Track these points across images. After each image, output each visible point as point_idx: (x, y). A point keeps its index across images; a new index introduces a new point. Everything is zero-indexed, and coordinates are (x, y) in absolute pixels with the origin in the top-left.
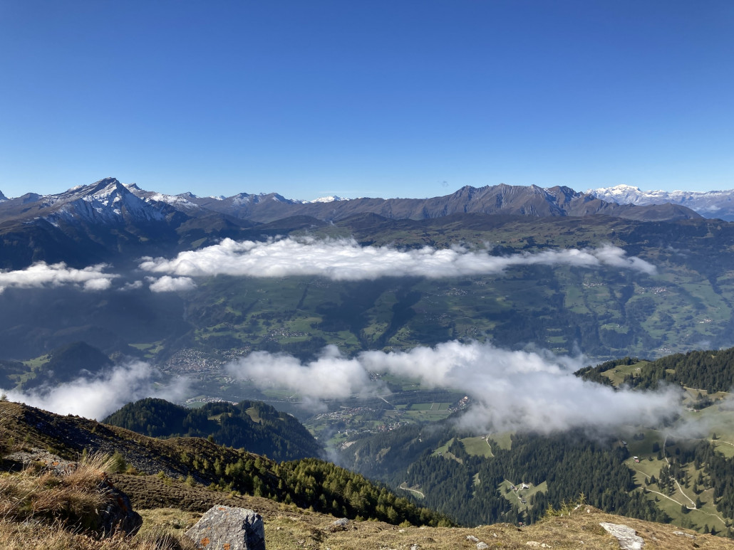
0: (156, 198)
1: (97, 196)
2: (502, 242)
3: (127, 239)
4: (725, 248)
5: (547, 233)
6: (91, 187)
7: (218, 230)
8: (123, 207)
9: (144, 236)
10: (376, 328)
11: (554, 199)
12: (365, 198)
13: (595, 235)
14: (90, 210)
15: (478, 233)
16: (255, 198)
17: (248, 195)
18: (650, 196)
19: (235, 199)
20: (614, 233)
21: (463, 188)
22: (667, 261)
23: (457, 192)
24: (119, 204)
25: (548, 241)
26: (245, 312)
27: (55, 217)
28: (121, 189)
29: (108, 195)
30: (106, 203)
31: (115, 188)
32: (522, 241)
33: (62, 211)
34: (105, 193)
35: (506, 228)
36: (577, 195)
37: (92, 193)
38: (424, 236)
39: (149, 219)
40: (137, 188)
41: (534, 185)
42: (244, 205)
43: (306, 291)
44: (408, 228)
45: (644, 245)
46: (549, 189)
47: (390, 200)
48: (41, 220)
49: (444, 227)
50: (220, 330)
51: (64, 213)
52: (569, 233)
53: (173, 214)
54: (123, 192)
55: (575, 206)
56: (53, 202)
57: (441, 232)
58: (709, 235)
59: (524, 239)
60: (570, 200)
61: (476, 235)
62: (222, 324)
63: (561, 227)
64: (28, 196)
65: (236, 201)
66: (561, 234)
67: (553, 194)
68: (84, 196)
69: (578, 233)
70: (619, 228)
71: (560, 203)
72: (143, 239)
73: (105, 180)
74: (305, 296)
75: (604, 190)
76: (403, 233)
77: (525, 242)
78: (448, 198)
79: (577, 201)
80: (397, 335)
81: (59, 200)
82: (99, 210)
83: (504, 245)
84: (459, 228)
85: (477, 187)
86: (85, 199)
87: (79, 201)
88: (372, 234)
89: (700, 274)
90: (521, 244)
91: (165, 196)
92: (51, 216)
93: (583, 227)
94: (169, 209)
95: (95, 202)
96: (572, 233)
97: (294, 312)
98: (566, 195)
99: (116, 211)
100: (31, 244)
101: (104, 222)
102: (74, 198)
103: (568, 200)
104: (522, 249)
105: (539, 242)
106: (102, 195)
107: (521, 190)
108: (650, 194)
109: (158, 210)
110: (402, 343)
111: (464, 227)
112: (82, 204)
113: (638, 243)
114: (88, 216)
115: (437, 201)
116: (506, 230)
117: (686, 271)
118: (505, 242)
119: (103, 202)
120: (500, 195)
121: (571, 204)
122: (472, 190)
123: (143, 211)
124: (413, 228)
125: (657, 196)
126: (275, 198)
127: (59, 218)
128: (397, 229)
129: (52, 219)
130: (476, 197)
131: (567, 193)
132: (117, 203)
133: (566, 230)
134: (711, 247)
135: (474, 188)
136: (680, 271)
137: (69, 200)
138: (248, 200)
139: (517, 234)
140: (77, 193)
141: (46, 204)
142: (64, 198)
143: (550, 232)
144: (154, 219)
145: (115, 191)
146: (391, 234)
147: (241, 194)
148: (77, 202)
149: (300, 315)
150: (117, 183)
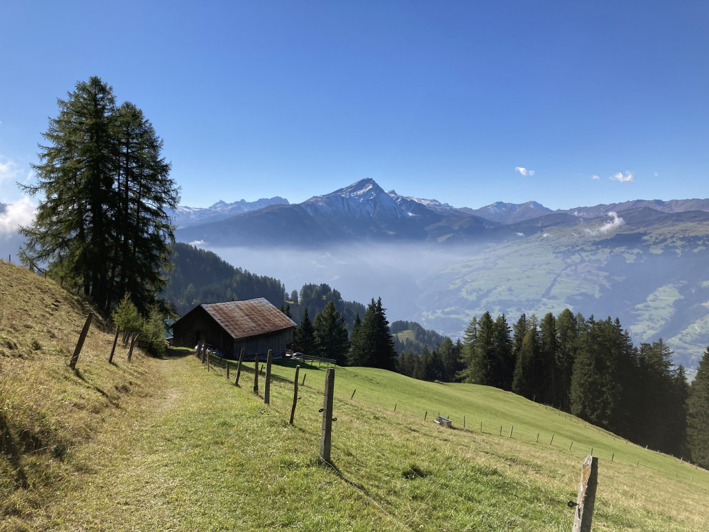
1: (354, 194)
3: (376, 231)
6: (351, 187)
7: (465, 227)
8: (377, 205)
9: (391, 230)
10: (648, 326)
14: (345, 204)
16: (512, 207)
17: (505, 204)
19: (491, 207)
24: (373, 201)
26: (480, 298)
28: (377, 188)
29: (364, 193)
30: (361, 199)
31: (371, 187)
34: (362, 191)
37: (350, 192)
39: (399, 216)
40: (396, 194)
43: (555, 279)
50: (449, 313)
54: (378, 191)
62: (453, 308)
65: (492, 209)
68: (343, 194)
72: (391, 233)
73: (363, 180)
74: (552, 285)
80: (679, 336)
86: (344, 196)
87: (338, 198)
88: (647, 226)
95: (351, 198)
97: (539, 301)
106: (358, 193)
110: (686, 345)
112: (340, 200)
114: (344, 210)
119: (358, 199)
126: (532, 206)
132: (371, 200)
138: (504, 208)
145: (371, 190)
146: (673, 225)
147: (497, 202)
148: (334, 199)
149: (544, 304)
150: (374, 183)
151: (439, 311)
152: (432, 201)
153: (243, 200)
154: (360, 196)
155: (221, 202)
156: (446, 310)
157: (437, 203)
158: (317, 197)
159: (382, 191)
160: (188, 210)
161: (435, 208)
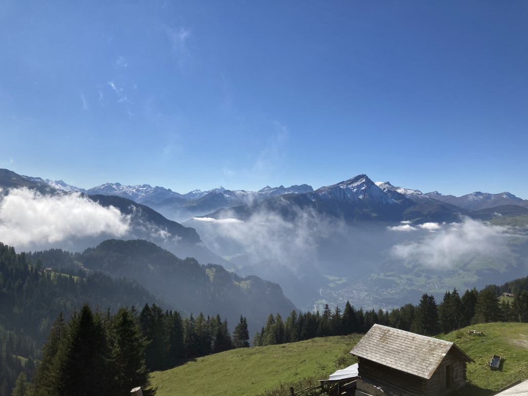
0: (399, 191)
1: (350, 186)
3: (362, 213)
6: (350, 180)
7: (432, 213)
8: (366, 194)
9: (375, 213)
14: (342, 194)
16: (488, 196)
17: (482, 194)
19: (470, 196)
24: (364, 192)
28: (368, 182)
29: (358, 185)
30: (355, 190)
31: (364, 181)
33: (323, 193)
34: (357, 183)
37: (348, 184)
40: (390, 185)
42: (477, 201)
50: (389, 276)
51: (324, 195)
54: (369, 184)
62: (394, 272)
65: (471, 198)
68: (342, 186)
72: (374, 215)
73: (359, 176)
82: (349, 195)
91: (406, 190)
94: (401, 197)
95: (347, 189)
99: (361, 197)
101: (350, 202)
106: (354, 185)
112: (338, 190)
114: (340, 197)
119: (353, 189)
123: (381, 197)
126: (505, 196)
129: (312, 196)
132: (363, 190)
138: (481, 197)
140: (339, 184)
144: (388, 203)
145: (363, 183)
147: (476, 192)
148: (335, 189)
149: (459, 275)
150: (367, 178)
151: (382, 274)
152: (415, 191)
153: (282, 186)
154: (354, 188)
155: (268, 187)
156: (387, 274)
157: (420, 193)
158: (325, 187)
159: (373, 184)
160: (243, 193)
161: (418, 197)
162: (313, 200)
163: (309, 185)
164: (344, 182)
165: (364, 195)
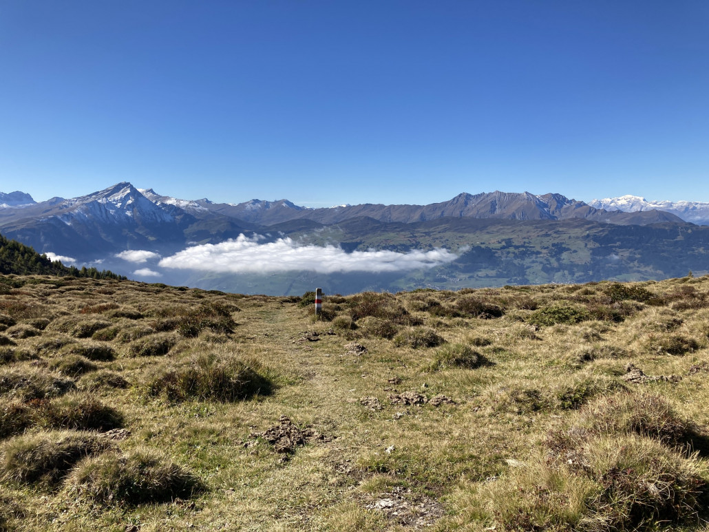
0: (169, 202)
1: (111, 199)
2: (481, 244)
3: (136, 238)
4: (693, 250)
5: (525, 235)
6: (107, 190)
7: (223, 231)
8: (135, 209)
9: (152, 236)
11: (546, 206)
12: (367, 204)
13: (570, 237)
14: (103, 211)
15: (461, 235)
16: (267, 204)
17: (260, 201)
18: (655, 206)
19: (247, 204)
20: (588, 236)
21: (460, 195)
22: (636, 262)
23: (454, 199)
24: (131, 207)
25: (525, 243)
27: (69, 217)
28: (134, 192)
29: (121, 198)
30: (119, 205)
31: (129, 191)
32: (500, 243)
33: (77, 211)
34: (120, 195)
35: (488, 231)
36: (570, 202)
37: (107, 196)
38: (411, 237)
39: (159, 220)
40: (154, 193)
41: (526, 193)
42: (255, 211)
43: (291, 286)
44: (398, 230)
45: (616, 247)
46: (542, 196)
47: (391, 206)
48: (55, 218)
49: (431, 229)
51: (78, 213)
52: (547, 235)
53: (182, 216)
54: (136, 195)
55: (566, 212)
56: (71, 204)
57: (428, 234)
58: (680, 238)
59: (503, 240)
60: (562, 206)
61: (460, 237)
63: (540, 230)
64: (54, 200)
65: (248, 207)
66: (538, 236)
67: (545, 201)
68: (99, 199)
69: (554, 235)
70: (594, 231)
71: (551, 210)
72: (151, 238)
73: (120, 184)
74: (289, 289)
75: (610, 200)
76: (392, 234)
77: (504, 243)
78: (445, 204)
79: (568, 208)
81: (77, 202)
82: (112, 212)
83: (483, 246)
84: (445, 230)
85: (473, 194)
86: (100, 201)
87: (94, 203)
88: (363, 235)
89: (665, 273)
90: (500, 245)
91: (178, 200)
92: (65, 215)
93: (561, 229)
94: (179, 212)
95: (109, 204)
96: (549, 235)
98: (558, 202)
99: (128, 213)
100: (42, 238)
101: (116, 222)
102: (91, 200)
103: (559, 207)
104: (498, 249)
105: (516, 243)
106: (116, 198)
107: (514, 197)
108: (655, 204)
109: (168, 213)
111: (449, 229)
112: (97, 206)
113: (610, 245)
114: (102, 216)
115: (434, 207)
116: (488, 233)
117: (653, 271)
118: (484, 243)
119: (116, 204)
120: (494, 201)
121: (562, 210)
122: (468, 196)
123: (154, 213)
124: (402, 231)
125: (661, 206)
126: (284, 205)
127: (72, 217)
128: (387, 231)
129: (66, 218)
130: (472, 204)
131: (560, 200)
132: (129, 205)
133: (543, 233)
134: (680, 249)
135: (470, 195)
136: (646, 271)
137: (86, 202)
138: (260, 206)
139: (497, 236)
140: (93, 196)
141: (65, 206)
142: (82, 201)
143: (529, 234)
144: (164, 221)
145: (128, 194)
147: (254, 200)
150: (132, 188)
152: (190, 202)
154: (117, 201)
161: (194, 209)
162: (69, 224)
163: (25, 192)
164: (98, 192)
165: (133, 211)
